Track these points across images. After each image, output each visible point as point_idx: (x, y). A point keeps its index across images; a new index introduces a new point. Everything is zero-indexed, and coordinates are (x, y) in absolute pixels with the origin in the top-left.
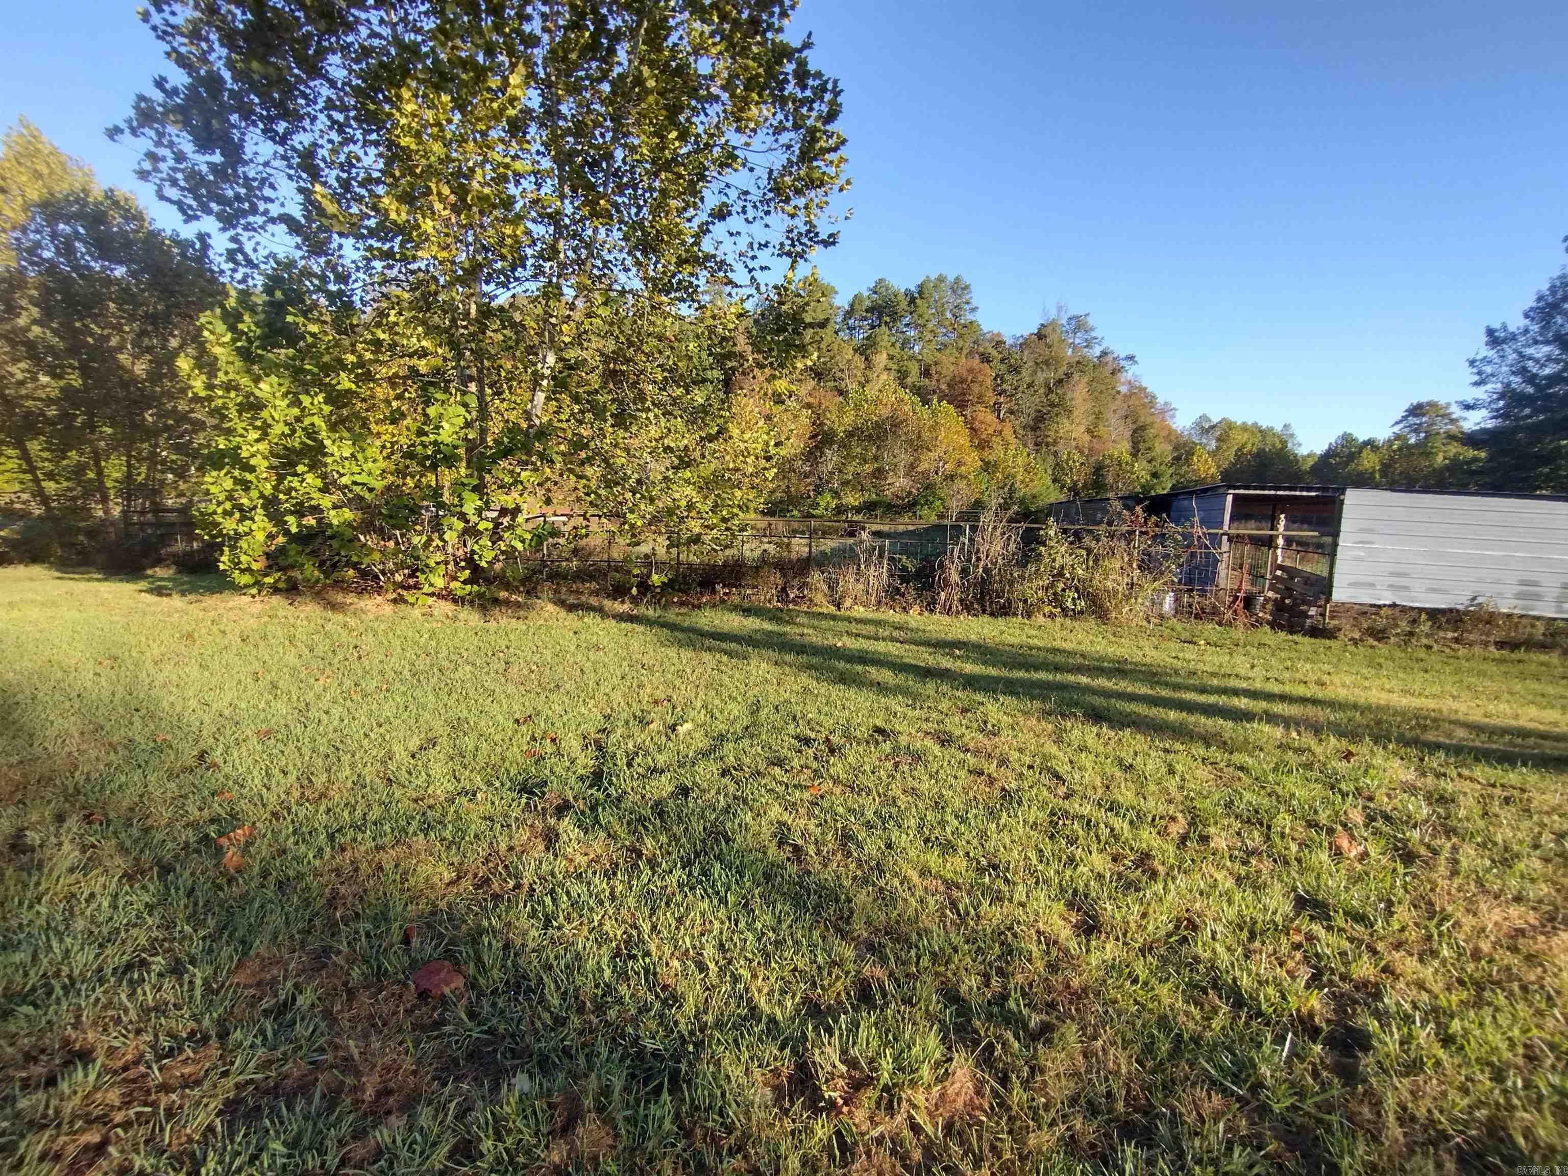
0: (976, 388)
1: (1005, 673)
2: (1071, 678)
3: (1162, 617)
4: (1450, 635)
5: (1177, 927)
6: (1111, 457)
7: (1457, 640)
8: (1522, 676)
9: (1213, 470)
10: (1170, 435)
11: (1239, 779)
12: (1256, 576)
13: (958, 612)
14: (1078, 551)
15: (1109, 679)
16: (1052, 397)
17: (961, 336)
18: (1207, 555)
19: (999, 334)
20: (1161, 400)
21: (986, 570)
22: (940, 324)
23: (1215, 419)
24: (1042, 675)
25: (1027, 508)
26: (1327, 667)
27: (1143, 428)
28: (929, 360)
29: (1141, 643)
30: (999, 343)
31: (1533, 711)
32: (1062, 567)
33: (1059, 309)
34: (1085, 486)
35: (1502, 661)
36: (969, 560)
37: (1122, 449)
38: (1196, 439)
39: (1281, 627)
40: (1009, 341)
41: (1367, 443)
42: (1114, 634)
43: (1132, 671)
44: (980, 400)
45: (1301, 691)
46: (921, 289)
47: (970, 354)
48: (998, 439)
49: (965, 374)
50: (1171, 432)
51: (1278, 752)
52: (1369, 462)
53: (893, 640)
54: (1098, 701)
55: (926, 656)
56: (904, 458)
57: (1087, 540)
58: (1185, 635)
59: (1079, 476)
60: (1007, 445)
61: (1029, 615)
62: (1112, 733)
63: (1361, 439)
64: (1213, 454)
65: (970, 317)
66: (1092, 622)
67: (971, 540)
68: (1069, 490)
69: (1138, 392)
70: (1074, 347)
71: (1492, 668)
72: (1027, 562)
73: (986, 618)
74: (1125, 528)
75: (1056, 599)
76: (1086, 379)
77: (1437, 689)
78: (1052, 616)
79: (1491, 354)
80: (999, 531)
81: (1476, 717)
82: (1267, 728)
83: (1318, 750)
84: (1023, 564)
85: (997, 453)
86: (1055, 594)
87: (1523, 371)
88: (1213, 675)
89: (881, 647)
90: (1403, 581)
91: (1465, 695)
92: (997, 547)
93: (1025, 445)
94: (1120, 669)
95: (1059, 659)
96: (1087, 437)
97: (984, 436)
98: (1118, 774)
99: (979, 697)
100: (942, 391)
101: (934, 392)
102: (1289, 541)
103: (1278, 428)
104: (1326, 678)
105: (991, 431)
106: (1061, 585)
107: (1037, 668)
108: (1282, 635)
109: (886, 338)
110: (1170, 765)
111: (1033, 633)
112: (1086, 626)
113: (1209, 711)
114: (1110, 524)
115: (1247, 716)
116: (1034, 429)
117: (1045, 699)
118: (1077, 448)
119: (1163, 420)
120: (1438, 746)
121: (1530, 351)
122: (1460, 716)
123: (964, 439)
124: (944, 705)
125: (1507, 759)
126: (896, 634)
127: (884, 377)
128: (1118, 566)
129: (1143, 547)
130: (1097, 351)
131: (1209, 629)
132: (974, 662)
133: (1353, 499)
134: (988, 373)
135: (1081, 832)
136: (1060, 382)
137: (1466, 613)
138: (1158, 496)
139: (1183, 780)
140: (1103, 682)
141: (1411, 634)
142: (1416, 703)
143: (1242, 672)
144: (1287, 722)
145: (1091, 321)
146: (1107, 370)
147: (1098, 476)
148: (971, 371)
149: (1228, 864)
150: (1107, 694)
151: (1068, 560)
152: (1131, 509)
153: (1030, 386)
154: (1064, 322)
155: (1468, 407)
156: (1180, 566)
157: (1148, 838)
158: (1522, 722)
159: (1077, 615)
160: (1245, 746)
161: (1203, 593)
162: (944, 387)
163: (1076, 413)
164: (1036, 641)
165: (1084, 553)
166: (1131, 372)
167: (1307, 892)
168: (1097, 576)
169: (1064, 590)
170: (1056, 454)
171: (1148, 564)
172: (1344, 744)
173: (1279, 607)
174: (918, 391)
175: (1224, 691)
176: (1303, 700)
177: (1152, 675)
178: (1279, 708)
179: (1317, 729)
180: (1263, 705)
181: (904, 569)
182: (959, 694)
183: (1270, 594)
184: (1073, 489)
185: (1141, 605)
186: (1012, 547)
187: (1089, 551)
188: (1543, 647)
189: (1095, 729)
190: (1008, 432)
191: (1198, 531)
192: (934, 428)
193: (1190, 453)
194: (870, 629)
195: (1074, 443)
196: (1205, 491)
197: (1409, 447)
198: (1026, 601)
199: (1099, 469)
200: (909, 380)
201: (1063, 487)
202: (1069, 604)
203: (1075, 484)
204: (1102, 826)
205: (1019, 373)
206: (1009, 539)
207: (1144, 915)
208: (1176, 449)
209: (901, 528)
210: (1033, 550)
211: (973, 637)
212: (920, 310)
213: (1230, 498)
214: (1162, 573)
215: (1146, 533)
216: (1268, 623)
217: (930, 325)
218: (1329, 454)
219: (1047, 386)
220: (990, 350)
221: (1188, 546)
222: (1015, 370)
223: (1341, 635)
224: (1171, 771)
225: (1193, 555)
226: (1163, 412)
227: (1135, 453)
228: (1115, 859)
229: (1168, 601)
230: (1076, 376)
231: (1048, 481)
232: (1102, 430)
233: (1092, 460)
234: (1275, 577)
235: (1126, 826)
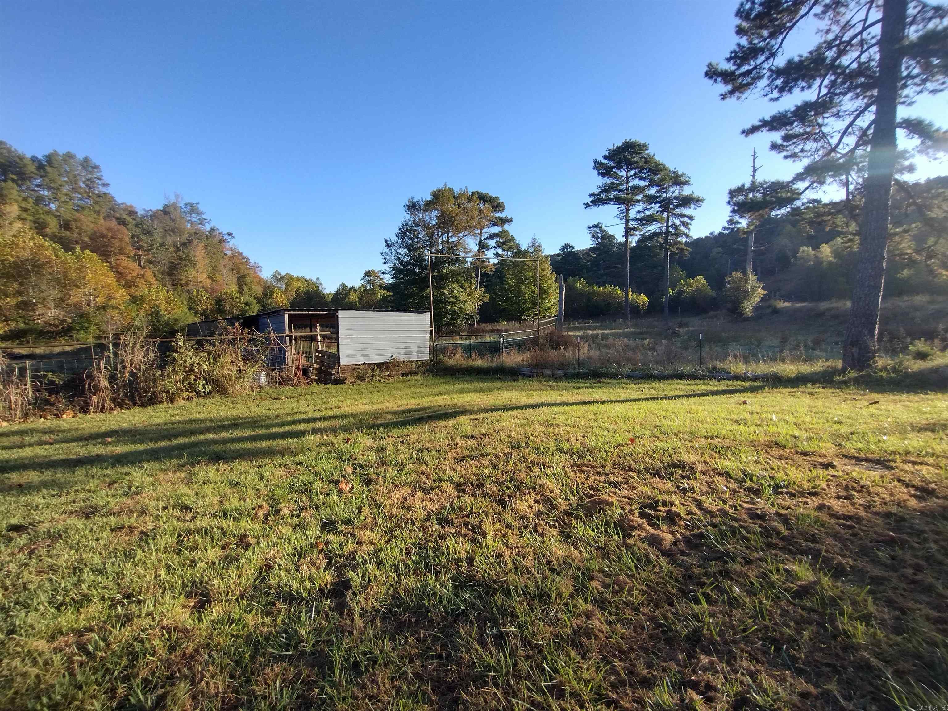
0: (116, 243)
1: (152, 445)
2: (202, 437)
3: (260, 387)
4: (387, 374)
5: (260, 573)
6: (226, 293)
7: (389, 376)
8: (410, 387)
9: (285, 301)
10: (260, 281)
11: (299, 470)
12: (308, 357)
13: (112, 409)
14: (202, 354)
15: (227, 432)
16: (180, 253)
17: (96, 203)
18: (280, 348)
19: (131, 206)
20: (252, 261)
21: (132, 374)
22: (74, 190)
23: (283, 274)
24: (181, 440)
25: (172, 328)
26: (341, 399)
27: (243, 277)
28: (68, 216)
29: (249, 405)
30: (132, 213)
31: (413, 401)
32: (192, 365)
33: (177, 196)
34: (212, 311)
35: (404, 382)
36: (116, 369)
37: (233, 289)
38: (274, 284)
39: (321, 382)
40: (140, 212)
41: (353, 288)
42: (233, 403)
43: (243, 423)
44: (121, 251)
45: (330, 413)
46: (50, 159)
47: (107, 217)
48: (142, 281)
49: (105, 232)
50: (260, 279)
51: (317, 448)
52: (353, 297)
53: (41, 443)
54: (218, 448)
55: (78, 449)
56: (54, 293)
57: (207, 347)
58: (274, 395)
59: (207, 305)
60: (149, 285)
61: (172, 401)
62: (226, 466)
63: (349, 286)
64: (284, 293)
65: (103, 190)
66: (218, 398)
67: (116, 354)
68: (201, 314)
69: (236, 255)
70: (192, 223)
71: (400, 385)
72: (165, 365)
73: (137, 409)
74: (230, 337)
75: (191, 387)
76: (203, 244)
77: (382, 399)
78: (189, 398)
79: (387, 250)
80: (138, 346)
81: (395, 408)
82: (312, 437)
83: (335, 441)
84: (162, 367)
85: (142, 290)
86: (190, 384)
87: (398, 259)
88: (288, 415)
89: (27, 452)
90: (366, 352)
91: (392, 399)
92: (139, 357)
93: (164, 285)
94: (235, 424)
95: (194, 426)
96: (209, 281)
97: (129, 278)
98: (228, 491)
99: (126, 469)
100: (84, 242)
101: (77, 243)
102: (323, 337)
103: (314, 280)
104: (340, 404)
105: (135, 274)
106: (193, 377)
107: (176, 436)
108: (322, 386)
109: (15, 192)
110: (261, 474)
111: (176, 412)
112: (213, 401)
113: (284, 436)
114: (220, 334)
115: (303, 433)
116: (170, 274)
117: (180, 456)
118: (203, 287)
119: (255, 272)
120: (382, 425)
121: (399, 251)
122: (389, 410)
123: (111, 280)
124: (91, 485)
125: (403, 424)
126: (45, 438)
127: (18, 225)
128: (229, 360)
129: (243, 347)
130: (208, 227)
131: (287, 389)
132: (125, 444)
133: (342, 314)
134: (126, 234)
135: (200, 540)
136: (184, 245)
137: (390, 363)
138: (250, 317)
139: (268, 481)
140: (224, 435)
141: (373, 376)
142: (375, 407)
143: (302, 410)
144: (322, 431)
145: (201, 208)
146: (216, 240)
147: (219, 305)
148: (109, 229)
149: (290, 521)
150: (225, 441)
151: (196, 360)
152: (233, 324)
153: (162, 245)
154: (182, 205)
155: (383, 273)
156: (266, 356)
157: (246, 524)
158: (409, 407)
159: (207, 395)
160: (302, 451)
161: (281, 370)
162: (86, 239)
163: (199, 265)
164: (177, 418)
165: (206, 354)
166: (231, 243)
167: (327, 519)
168: (217, 369)
169: (195, 380)
170: (188, 292)
171: (248, 357)
172: (347, 435)
173: (319, 371)
174: (60, 240)
175: (294, 422)
176: (330, 418)
177: (253, 423)
178: (319, 425)
179: (334, 431)
180: (311, 425)
181: (52, 382)
182: (108, 472)
183: (315, 366)
184: (204, 313)
185: (247, 382)
186: (152, 355)
187: (209, 353)
188: (416, 373)
189: (215, 467)
190: (149, 275)
191: (273, 335)
192: (80, 269)
193: (272, 292)
194: (16, 439)
195: (200, 285)
196: (274, 312)
197: (367, 290)
198: (168, 392)
199: (219, 301)
200: (48, 230)
201: (196, 313)
202: (200, 388)
203: (205, 310)
204: (215, 529)
205: (151, 235)
206: (148, 350)
207: (240, 576)
208: (265, 289)
209: (57, 350)
210: (169, 356)
211: (125, 425)
212: (51, 176)
213: (286, 316)
214: (257, 361)
215: (244, 338)
216: (316, 381)
217: (65, 190)
218: (338, 293)
219: (175, 245)
220: (125, 216)
221: (269, 344)
222: (149, 233)
223: (347, 382)
224: (261, 478)
225: (272, 349)
226: (254, 268)
227: (241, 291)
228: (223, 548)
229: (263, 378)
230: (195, 242)
231: (185, 309)
232: (218, 277)
233: (215, 295)
234: (316, 356)
235: (231, 523)
